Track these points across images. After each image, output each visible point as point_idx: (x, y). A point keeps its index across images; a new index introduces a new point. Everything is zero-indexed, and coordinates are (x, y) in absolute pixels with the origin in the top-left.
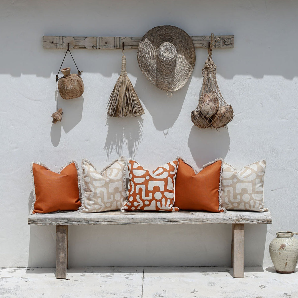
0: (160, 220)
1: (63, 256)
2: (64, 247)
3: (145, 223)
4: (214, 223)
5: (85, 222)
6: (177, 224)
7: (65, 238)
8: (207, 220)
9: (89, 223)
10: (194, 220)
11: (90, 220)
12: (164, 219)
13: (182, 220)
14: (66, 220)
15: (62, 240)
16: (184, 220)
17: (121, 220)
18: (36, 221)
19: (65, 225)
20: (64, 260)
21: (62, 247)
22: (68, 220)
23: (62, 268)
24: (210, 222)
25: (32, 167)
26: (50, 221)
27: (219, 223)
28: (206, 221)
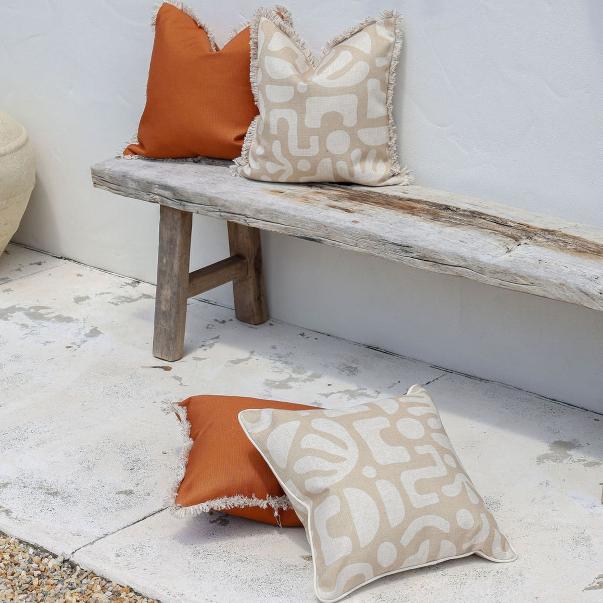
0: (398, 248)
1: (169, 297)
2: (172, 269)
3: (356, 249)
4: (551, 297)
5: (212, 210)
6: (442, 272)
7: (175, 245)
8: (532, 280)
9: (222, 214)
10: (491, 272)
11: (223, 206)
12: (407, 249)
13: (456, 263)
14: (169, 193)
15: (170, 249)
16: (463, 264)
17: (296, 224)
18: (107, 178)
19: (167, 205)
20: (171, 308)
21: (169, 268)
22: (174, 194)
23: (165, 329)
24: (537, 291)
25: (157, 14)
26: (135, 187)
27: (568, 300)
28: (526, 283)
